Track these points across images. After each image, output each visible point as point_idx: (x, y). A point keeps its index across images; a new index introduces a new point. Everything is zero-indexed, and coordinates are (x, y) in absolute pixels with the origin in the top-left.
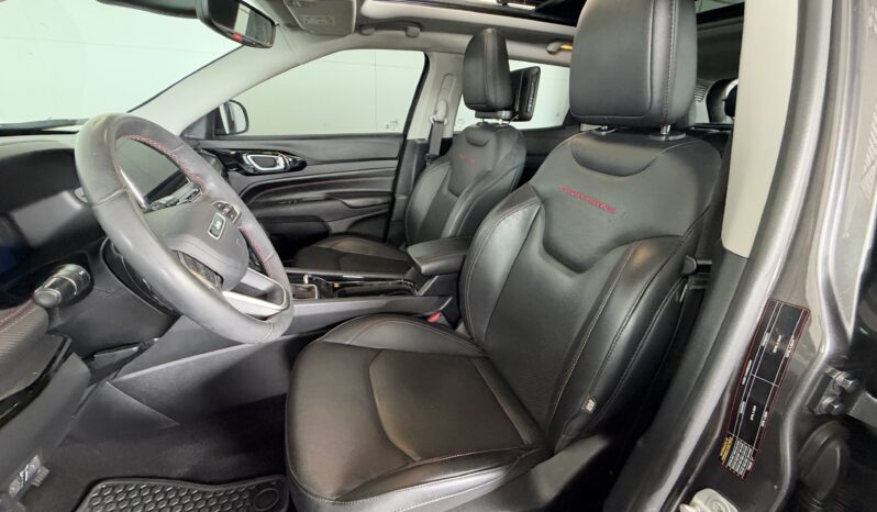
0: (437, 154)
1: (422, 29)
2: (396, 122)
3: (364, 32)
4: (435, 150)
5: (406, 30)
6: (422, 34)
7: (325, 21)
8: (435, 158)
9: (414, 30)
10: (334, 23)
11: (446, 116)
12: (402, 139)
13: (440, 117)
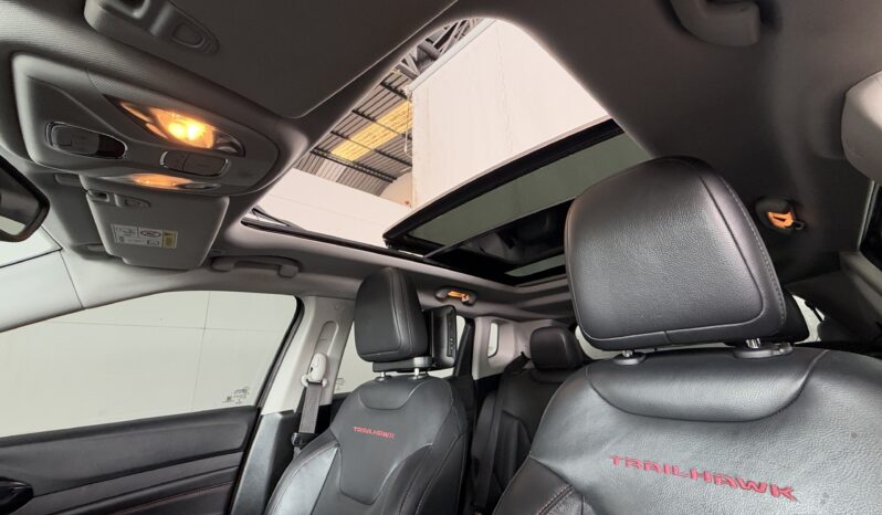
0: (312, 431)
1: (301, 270)
2: (244, 391)
3: (217, 267)
4: (308, 424)
5: (279, 268)
6: (299, 276)
7: (158, 241)
8: (308, 439)
9: (289, 268)
10: (174, 246)
11: (326, 375)
12: (254, 415)
13: (315, 376)
